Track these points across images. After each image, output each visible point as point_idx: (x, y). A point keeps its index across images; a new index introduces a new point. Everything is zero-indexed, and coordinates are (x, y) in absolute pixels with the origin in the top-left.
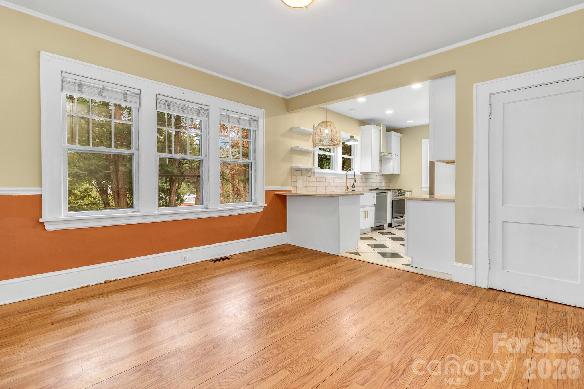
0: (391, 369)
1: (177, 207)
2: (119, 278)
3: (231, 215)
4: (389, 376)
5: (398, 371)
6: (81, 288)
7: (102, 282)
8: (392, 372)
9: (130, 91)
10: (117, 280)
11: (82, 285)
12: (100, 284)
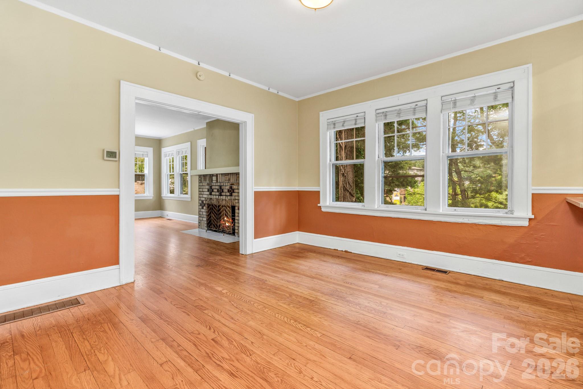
0: (224, 358)
1: (393, 205)
2: (353, 252)
3: (460, 222)
4: (216, 355)
5: (221, 362)
6: (334, 249)
7: (344, 250)
8: (222, 359)
9: (358, 116)
10: (351, 253)
11: (335, 248)
12: (343, 251)
